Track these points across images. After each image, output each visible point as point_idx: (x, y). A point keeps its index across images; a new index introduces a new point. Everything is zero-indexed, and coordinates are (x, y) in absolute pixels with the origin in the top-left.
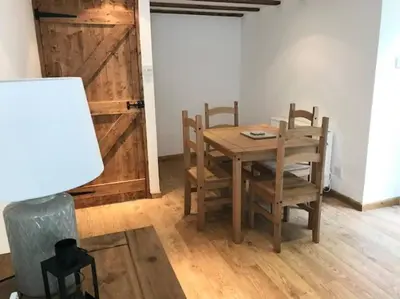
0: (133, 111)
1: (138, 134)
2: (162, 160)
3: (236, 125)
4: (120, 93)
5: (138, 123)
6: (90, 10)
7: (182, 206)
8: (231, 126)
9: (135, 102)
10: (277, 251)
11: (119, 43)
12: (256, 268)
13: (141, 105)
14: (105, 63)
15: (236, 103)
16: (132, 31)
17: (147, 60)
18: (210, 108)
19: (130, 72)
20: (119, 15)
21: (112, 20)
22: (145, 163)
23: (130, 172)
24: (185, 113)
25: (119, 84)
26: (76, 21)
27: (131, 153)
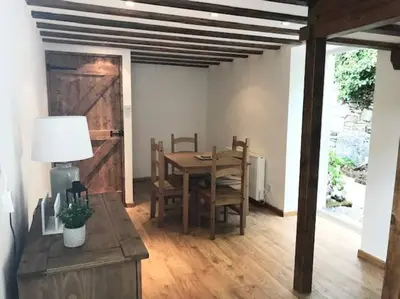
0: (115, 138)
1: (118, 156)
2: (135, 181)
3: (196, 151)
4: (105, 125)
5: (118, 147)
6: (87, 65)
7: (149, 212)
8: (191, 152)
9: (117, 131)
10: (213, 239)
11: (107, 89)
12: (195, 248)
13: (121, 134)
14: (95, 103)
15: (196, 135)
16: (117, 80)
17: (127, 101)
18: (175, 137)
19: (114, 109)
20: (107, 68)
21: (102, 72)
22: (123, 179)
23: (110, 185)
24: (153, 140)
25: (105, 118)
26: (76, 72)
27: (112, 170)
